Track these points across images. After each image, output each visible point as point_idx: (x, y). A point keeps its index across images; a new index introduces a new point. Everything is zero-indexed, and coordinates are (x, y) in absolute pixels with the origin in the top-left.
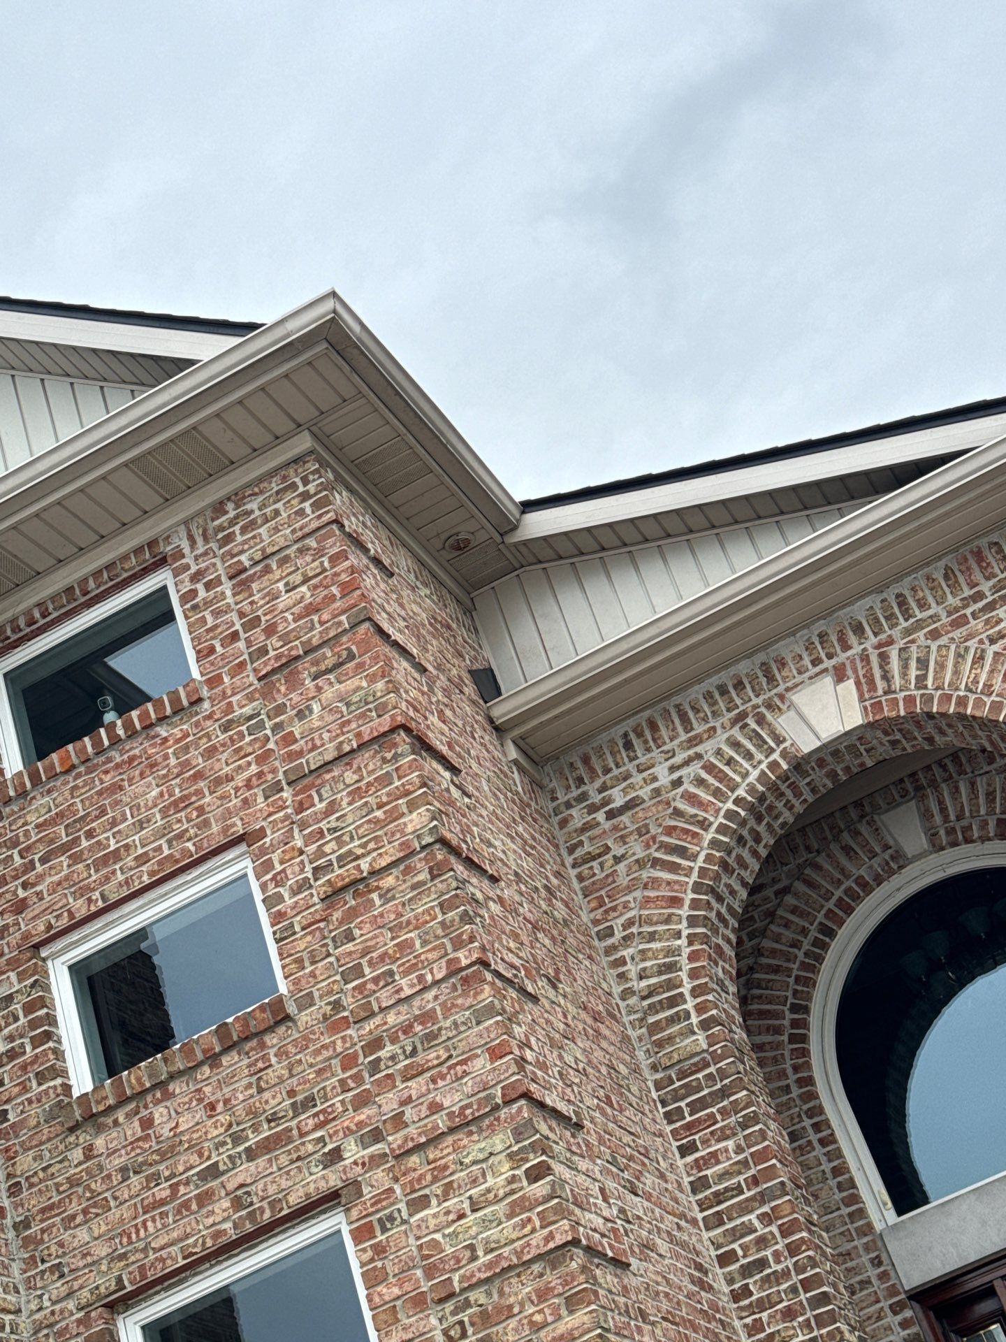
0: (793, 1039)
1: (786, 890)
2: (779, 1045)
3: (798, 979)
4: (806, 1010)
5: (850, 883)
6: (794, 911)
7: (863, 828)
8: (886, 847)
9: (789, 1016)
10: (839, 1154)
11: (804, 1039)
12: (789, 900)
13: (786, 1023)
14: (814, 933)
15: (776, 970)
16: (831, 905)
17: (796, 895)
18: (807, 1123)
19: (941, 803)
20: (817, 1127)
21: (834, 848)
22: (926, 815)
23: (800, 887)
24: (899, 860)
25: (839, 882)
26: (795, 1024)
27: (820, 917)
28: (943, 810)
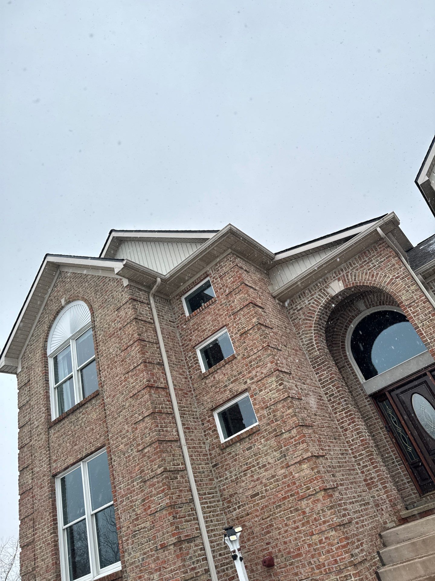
0: (342, 348)
1: (338, 319)
2: (339, 349)
3: (342, 337)
4: (344, 342)
5: (351, 317)
6: (340, 323)
7: (352, 306)
8: (357, 309)
9: (341, 343)
10: (353, 369)
11: (344, 348)
12: (339, 321)
13: (340, 345)
14: (344, 327)
15: (337, 335)
16: (347, 321)
17: (340, 320)
18: (346, 364)
19: (367, 299)
20: (348, 365)
21: (348, 311)
22: (365, 302)
23: (340, 318)
24: (360, 312)
25: (349, 317)
26: (342, 345)
27: (345, 324)
28: (368, 301)
